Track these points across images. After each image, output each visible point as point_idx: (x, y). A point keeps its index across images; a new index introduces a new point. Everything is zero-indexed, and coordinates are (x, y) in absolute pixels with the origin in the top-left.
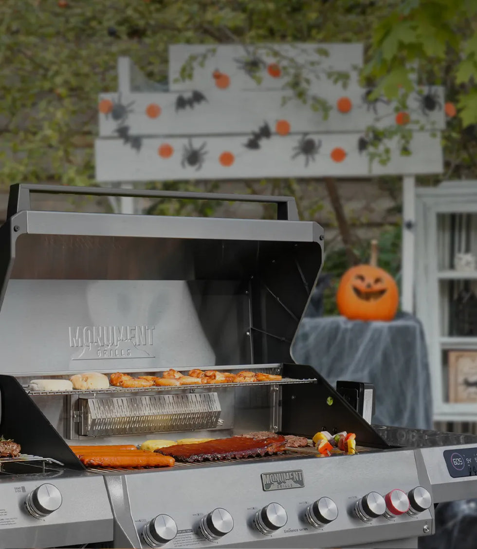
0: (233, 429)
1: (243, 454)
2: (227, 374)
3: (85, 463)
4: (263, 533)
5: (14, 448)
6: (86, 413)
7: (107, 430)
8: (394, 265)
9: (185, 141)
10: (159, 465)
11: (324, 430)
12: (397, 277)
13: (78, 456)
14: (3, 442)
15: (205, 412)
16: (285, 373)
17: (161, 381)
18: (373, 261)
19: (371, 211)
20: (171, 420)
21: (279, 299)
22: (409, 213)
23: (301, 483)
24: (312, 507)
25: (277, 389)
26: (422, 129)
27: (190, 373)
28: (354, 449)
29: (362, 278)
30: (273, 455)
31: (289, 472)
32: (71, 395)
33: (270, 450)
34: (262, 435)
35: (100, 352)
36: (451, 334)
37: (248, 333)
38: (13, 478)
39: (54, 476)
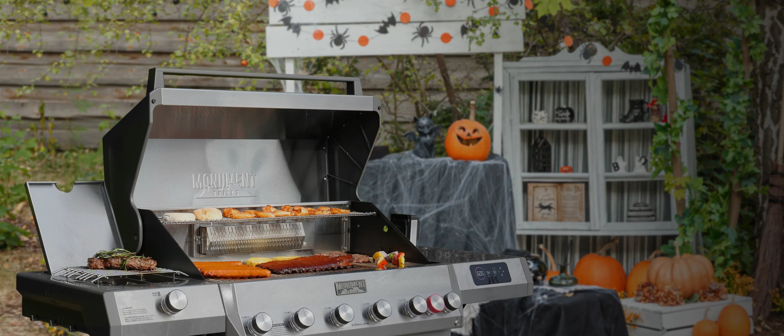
0: (313, 249)
1: (322, 268)
2: (310, 209)
3: (205, 274)
4: (336, 326)
5: (152, 263)
6: (205, 237)
7: (220, 250)
8: (487, 119)
9: (333, 28)
10: (259, 276)
11: (381, 250)
12: (490, 128)
13: (199, 270)
14: (144, 259)
15: (294, 237)
16: (352, 208)
17: (261, 214)
18: (472, 117)
19: (471, 79)
20: (268, 243)
21: (349, 154)
22: (498, 82)
23: (364, 289)
24: (372, 307)
25: (347, 220)
26: (508, 19)
27: (282, 208)
28: (404, 263)
29: (464, 129)
30: (343, 268)
31: (355, 281)
32: (194, 224)
33: (342, 265)
34: (335, 254)
35: (216, 192)
36: (529, 171)
37: (325, 179)
38: (151, 286)
39: (181, 284)
